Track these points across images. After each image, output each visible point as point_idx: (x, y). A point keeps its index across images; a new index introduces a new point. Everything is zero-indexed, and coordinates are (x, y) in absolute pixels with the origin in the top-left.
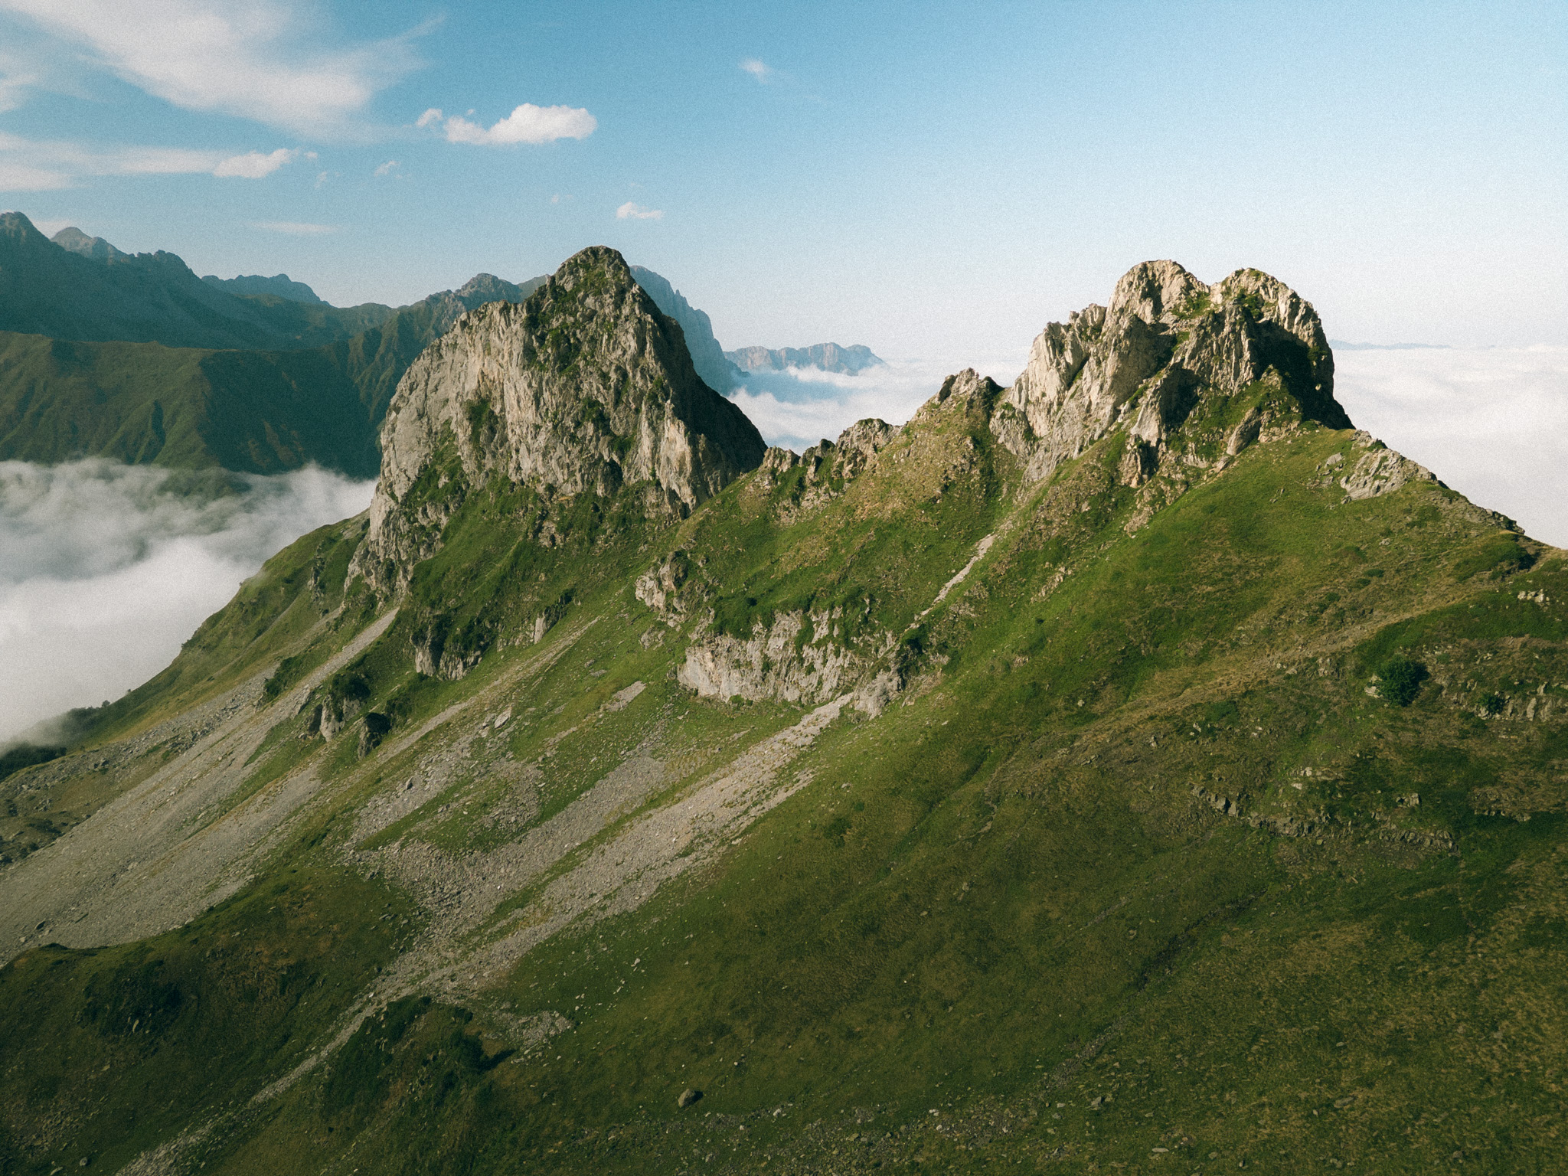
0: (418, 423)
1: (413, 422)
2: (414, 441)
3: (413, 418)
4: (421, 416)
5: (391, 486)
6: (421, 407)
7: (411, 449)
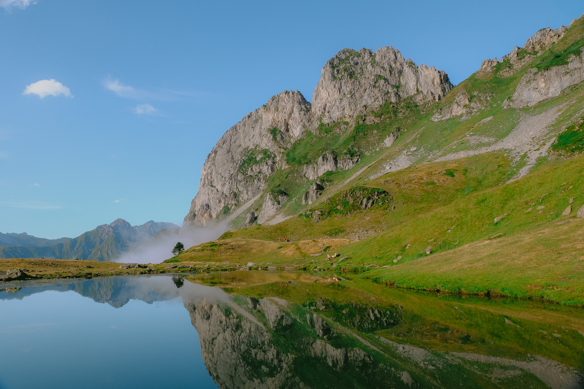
0: (227, 155)
1: (225, 155)
2: (225, 161)
3: (225, 153)
4: (228, 152)
5: (211, 182)
6: (228, 149)
7: (224, 165)
